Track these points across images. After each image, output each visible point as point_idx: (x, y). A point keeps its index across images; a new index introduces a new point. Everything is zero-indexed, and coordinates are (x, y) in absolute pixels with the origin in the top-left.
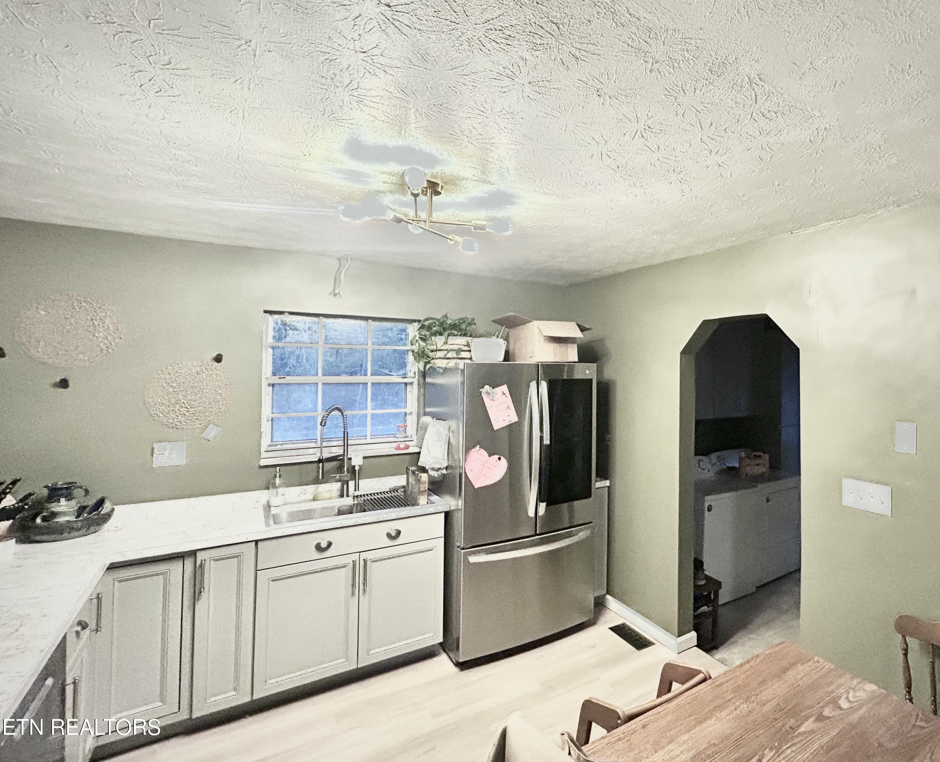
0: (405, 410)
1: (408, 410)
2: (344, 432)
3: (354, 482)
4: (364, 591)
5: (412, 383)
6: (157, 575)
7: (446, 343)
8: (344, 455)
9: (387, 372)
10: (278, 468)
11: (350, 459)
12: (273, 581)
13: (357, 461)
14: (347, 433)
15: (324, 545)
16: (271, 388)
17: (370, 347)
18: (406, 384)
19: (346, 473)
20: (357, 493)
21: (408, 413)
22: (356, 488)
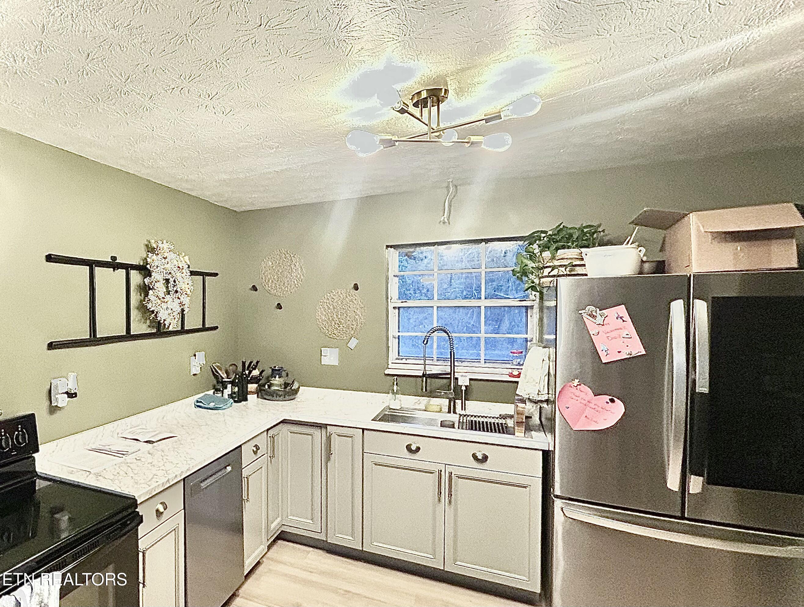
0: (525, 336)
1: (529, 336)
2: (451, 352)
3: (461, 401)
4: (450, 502)
5: (532, 307)
6: (308, 434)
7: (553, 258)
8: (450, 374)
9: (502, 295)
10: (396, 377)
11: (457, 379)
12: (376, 464)
13: (463, 382)
14: (454, 353)
15: (413, 448)
16: (397, 310)
17: (483, 270)
18: (527, 307)
19: (452, 391)
20: (463, 412)
21: (529, 339)
22: (463, 407)
